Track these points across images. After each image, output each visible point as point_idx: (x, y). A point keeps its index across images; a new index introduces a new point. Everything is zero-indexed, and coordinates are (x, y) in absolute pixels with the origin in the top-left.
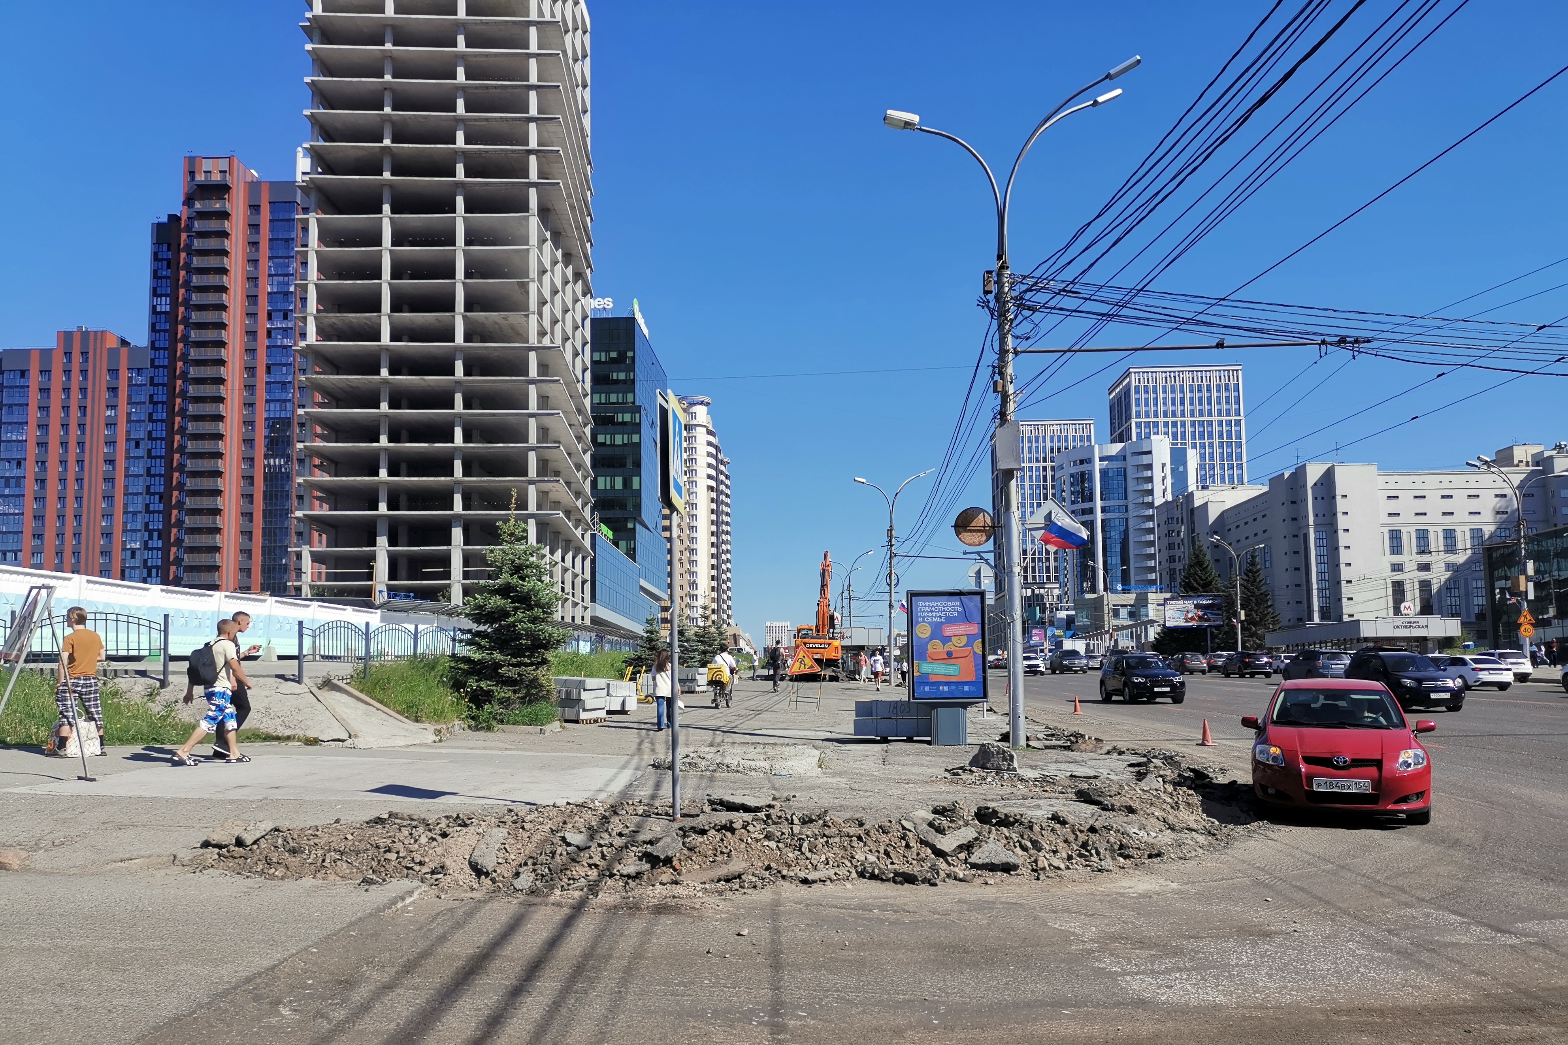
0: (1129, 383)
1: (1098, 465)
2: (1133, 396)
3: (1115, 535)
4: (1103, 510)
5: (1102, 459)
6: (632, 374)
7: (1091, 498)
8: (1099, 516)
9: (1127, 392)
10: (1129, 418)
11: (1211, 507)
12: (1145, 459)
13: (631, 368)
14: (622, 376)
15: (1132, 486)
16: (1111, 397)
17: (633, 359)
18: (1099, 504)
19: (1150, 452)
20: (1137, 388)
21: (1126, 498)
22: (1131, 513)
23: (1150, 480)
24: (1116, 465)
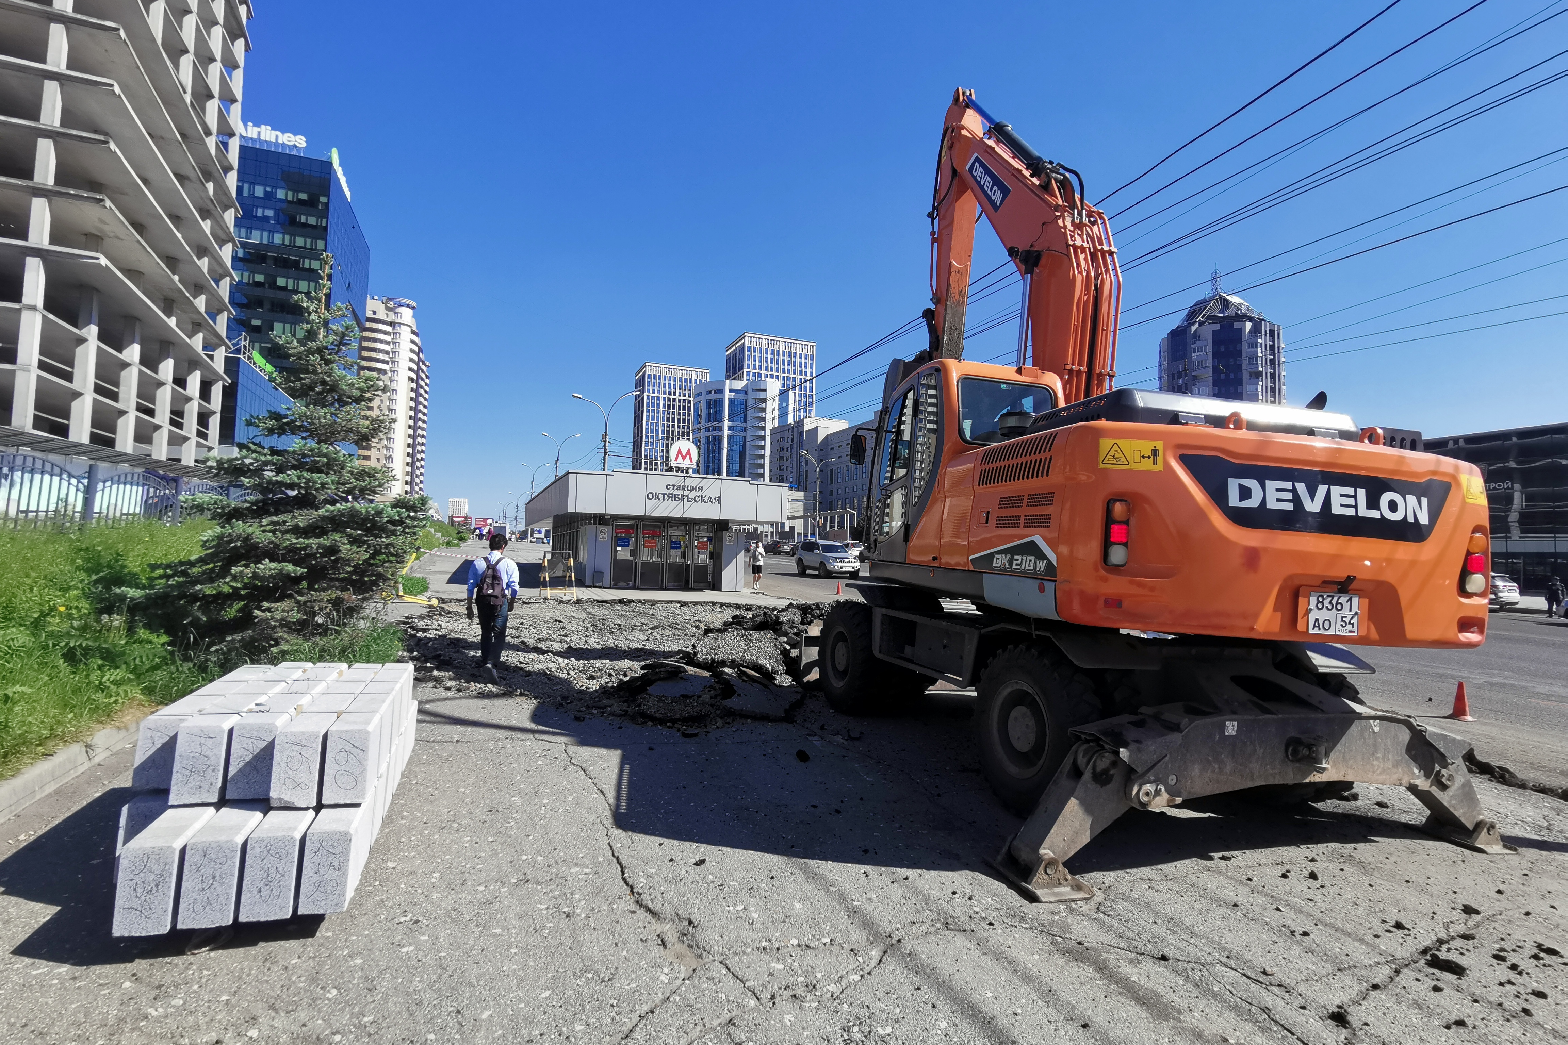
0: (743, 343)
1: (727, 396)
2: (746, 353)
3: (737, 448)
4: (729, 428)
5: (730, 391)
6: (324, 221)
7: (721, 420)
8: (726, 432)
9: (741, 350)
10: (742, 368)
11: (819, 430)
12: (762, 395)
13: (324, 213)
14: (312, 221)
15: (750, 413)
16: (729, 352)
17: (327, 205)
18: (727, 423)
19: (765, 390)
20: (749, 348)
21: (745, 422)
22: (749, 433)
23: (764, 410)
24: (742, 396)
